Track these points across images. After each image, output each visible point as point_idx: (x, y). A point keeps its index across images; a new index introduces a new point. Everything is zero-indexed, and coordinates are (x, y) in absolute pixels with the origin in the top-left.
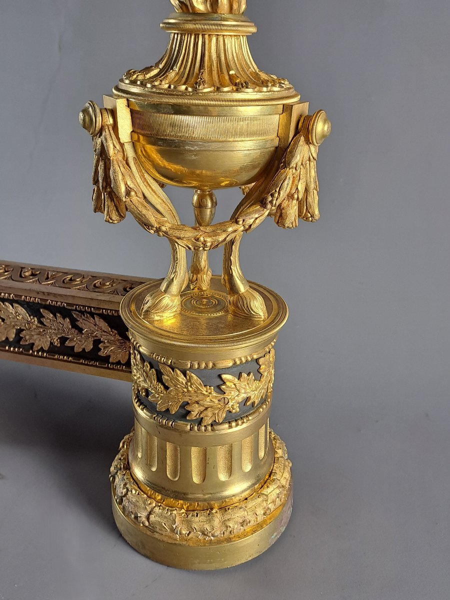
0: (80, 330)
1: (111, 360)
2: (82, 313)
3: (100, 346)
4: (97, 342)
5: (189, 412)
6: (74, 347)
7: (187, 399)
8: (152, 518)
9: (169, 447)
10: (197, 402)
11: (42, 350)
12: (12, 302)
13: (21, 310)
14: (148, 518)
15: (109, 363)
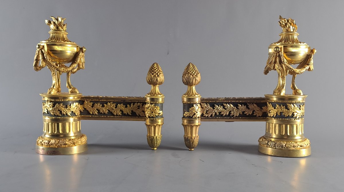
0: (249, 108)
1: (257, 116)
2: (250, 103)
3: (254, 112)
4: (254, 111)
5: (294, 115)
6: (246, 114)
7: (294, 111)
8: (287, 146)
9: (288, 126)
10: (296, 112)
11: (236, 116)
12: (229, 103)
13: (232, 105)
14: (285, 146)
15: (256, 117)
